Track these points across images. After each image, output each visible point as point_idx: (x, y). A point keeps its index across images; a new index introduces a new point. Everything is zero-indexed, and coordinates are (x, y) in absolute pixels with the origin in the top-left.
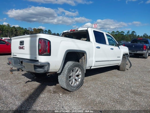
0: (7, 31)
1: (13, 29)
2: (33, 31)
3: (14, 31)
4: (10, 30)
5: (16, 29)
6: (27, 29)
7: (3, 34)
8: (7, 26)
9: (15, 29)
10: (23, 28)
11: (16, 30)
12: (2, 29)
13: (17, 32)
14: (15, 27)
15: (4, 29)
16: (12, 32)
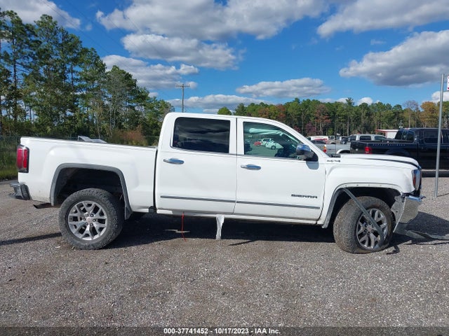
0: (345, 117)
1: (362, 111)
2: (421, 110)
3: (364, 114)
4: (351, 116)
5: (368, 109)
6: (403, 108)
7: (334, 128)
8: (345, 105)
9: (366, 111)
10: (389, 106)
11: (368, 114)
12: (332, 114)
13: (372, 117)
14: (366, 104)
15: (337, 114)
16: (357, 119)
